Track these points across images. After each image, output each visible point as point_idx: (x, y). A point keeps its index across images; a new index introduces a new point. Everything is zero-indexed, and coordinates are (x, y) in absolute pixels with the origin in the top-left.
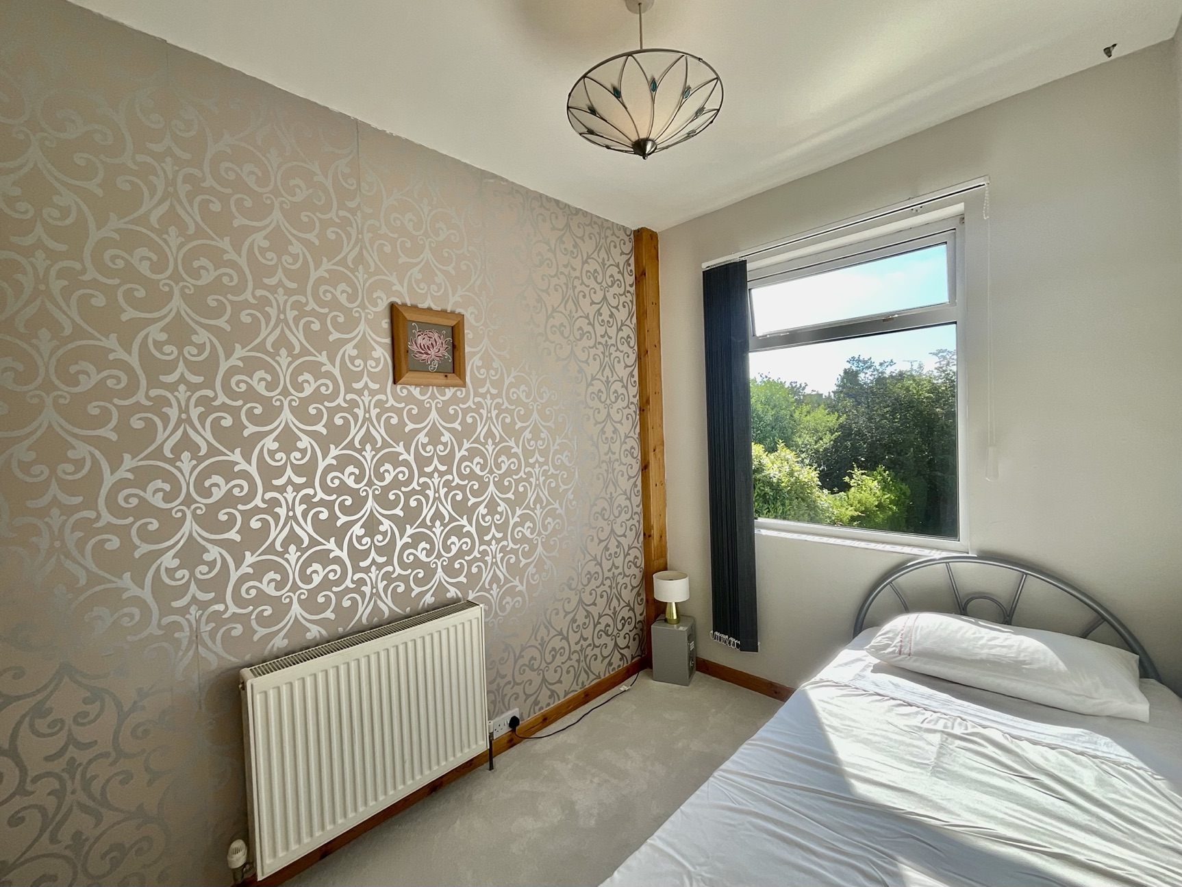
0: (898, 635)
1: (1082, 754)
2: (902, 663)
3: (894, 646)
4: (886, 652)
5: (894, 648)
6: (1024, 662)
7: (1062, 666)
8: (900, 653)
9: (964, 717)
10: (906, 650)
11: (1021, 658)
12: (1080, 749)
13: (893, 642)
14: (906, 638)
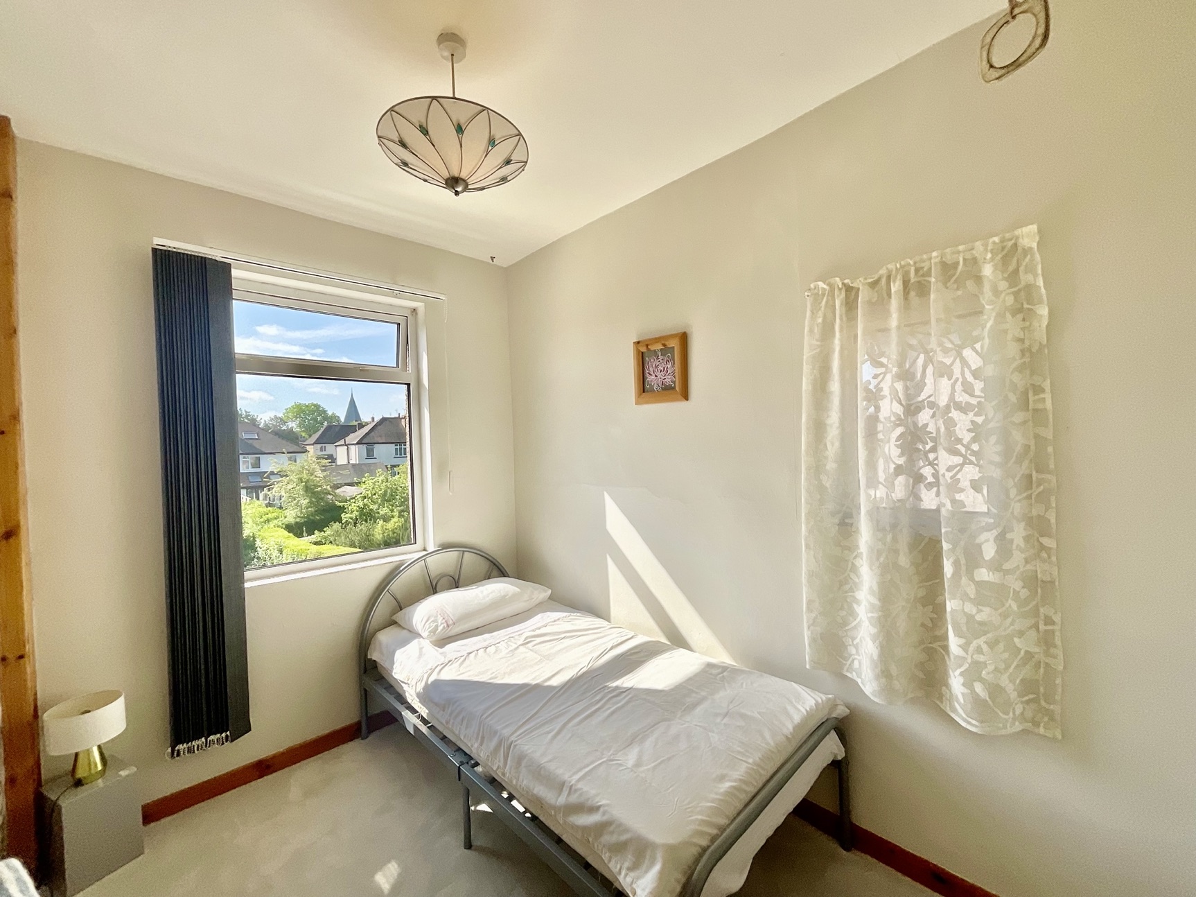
0: (437, 616)
1: (555, 621)
2: (450, 633)
3: (441, 624)
4: (439, 630)
5: (442, 625)
6: (505, 596)
7: (518, 590)
8: (448, 626)
9: (511, 636)
10: (451, 622)
11: (503, 594)
12: (553, 620)
13: (437, 622)
14: (444, 614)
